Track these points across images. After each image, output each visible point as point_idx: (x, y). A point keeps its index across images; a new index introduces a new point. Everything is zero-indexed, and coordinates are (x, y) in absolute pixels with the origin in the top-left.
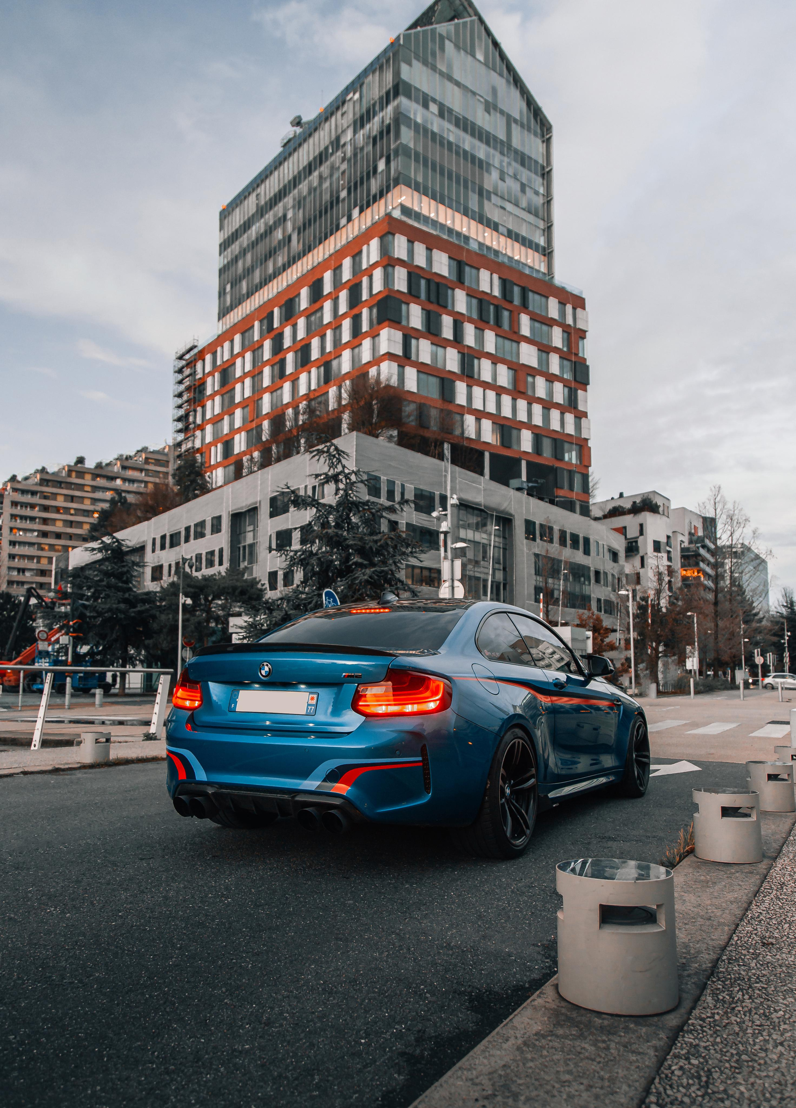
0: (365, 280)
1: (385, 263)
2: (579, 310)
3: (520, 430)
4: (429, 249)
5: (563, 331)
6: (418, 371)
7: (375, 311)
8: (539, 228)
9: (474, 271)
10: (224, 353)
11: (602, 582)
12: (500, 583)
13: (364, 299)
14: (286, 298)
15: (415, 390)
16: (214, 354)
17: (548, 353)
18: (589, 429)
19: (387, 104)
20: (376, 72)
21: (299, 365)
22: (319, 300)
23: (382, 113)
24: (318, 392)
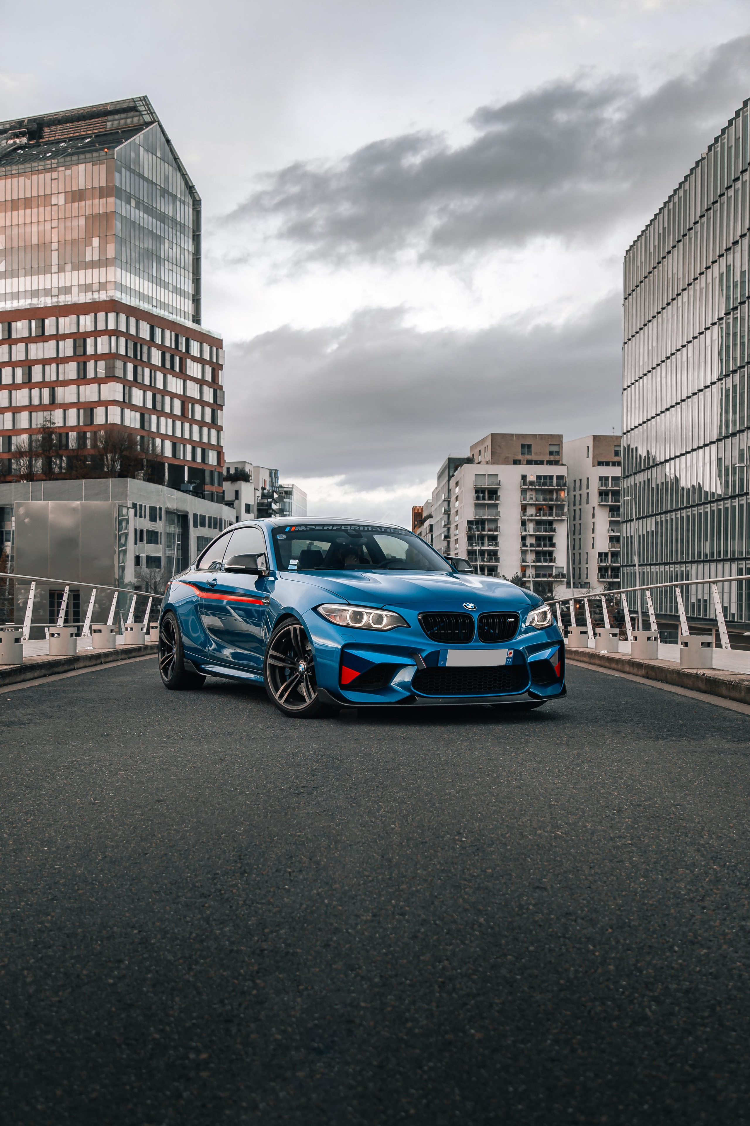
2: (220, 351)
3: (185, 445)
5: (211, 368)
7: (101, 365)
17: (203, 386)
18: (224, 439)
19: (101, 197)
20: (90, 165)
21: (19, 380)
22: (42, 337)
23: (96, 201)
24: (41, 408)
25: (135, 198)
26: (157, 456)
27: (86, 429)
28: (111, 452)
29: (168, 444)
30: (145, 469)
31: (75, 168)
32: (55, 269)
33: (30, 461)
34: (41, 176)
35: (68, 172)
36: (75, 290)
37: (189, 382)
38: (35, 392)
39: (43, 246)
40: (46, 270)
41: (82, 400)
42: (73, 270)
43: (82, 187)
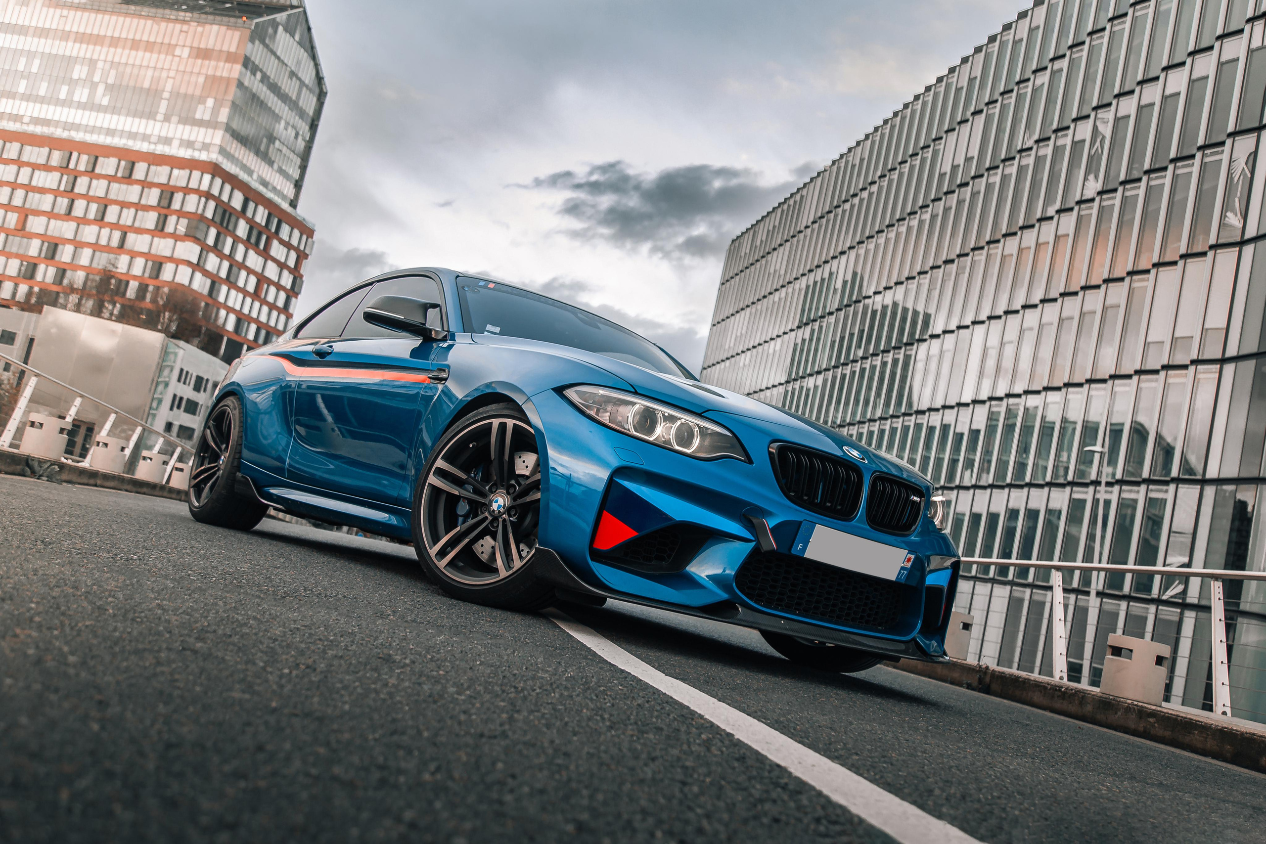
2: (310, 240)
3: (250, 323)
4: (233, 189)
5: (296, 255)
6: (203, 276)
9: (254, 206)
13: (176, 208)
15: (197, 288)
17: (283, 270)
19: (227, 60)
20: (224, 28)
21: (91, 215)
22: (128, 178)
23: (221, 64)
24: (107, 249)
25: (261, 71)
26: (218, 326)
27: (150, 282)
28: (170, 311)
29: (232, 318)
30: (202, 336)
31: (208, 27)
32: (160, 117)
33: (80, 300)
34: (171, 25)
35: (200, 29)
36: (176, 143)
37: (270, 263)
38: (105, 232)
39: (154, 93)
40: (151, 115)
41: (153, 251)
42: (179, 122)
43: (210, 46)
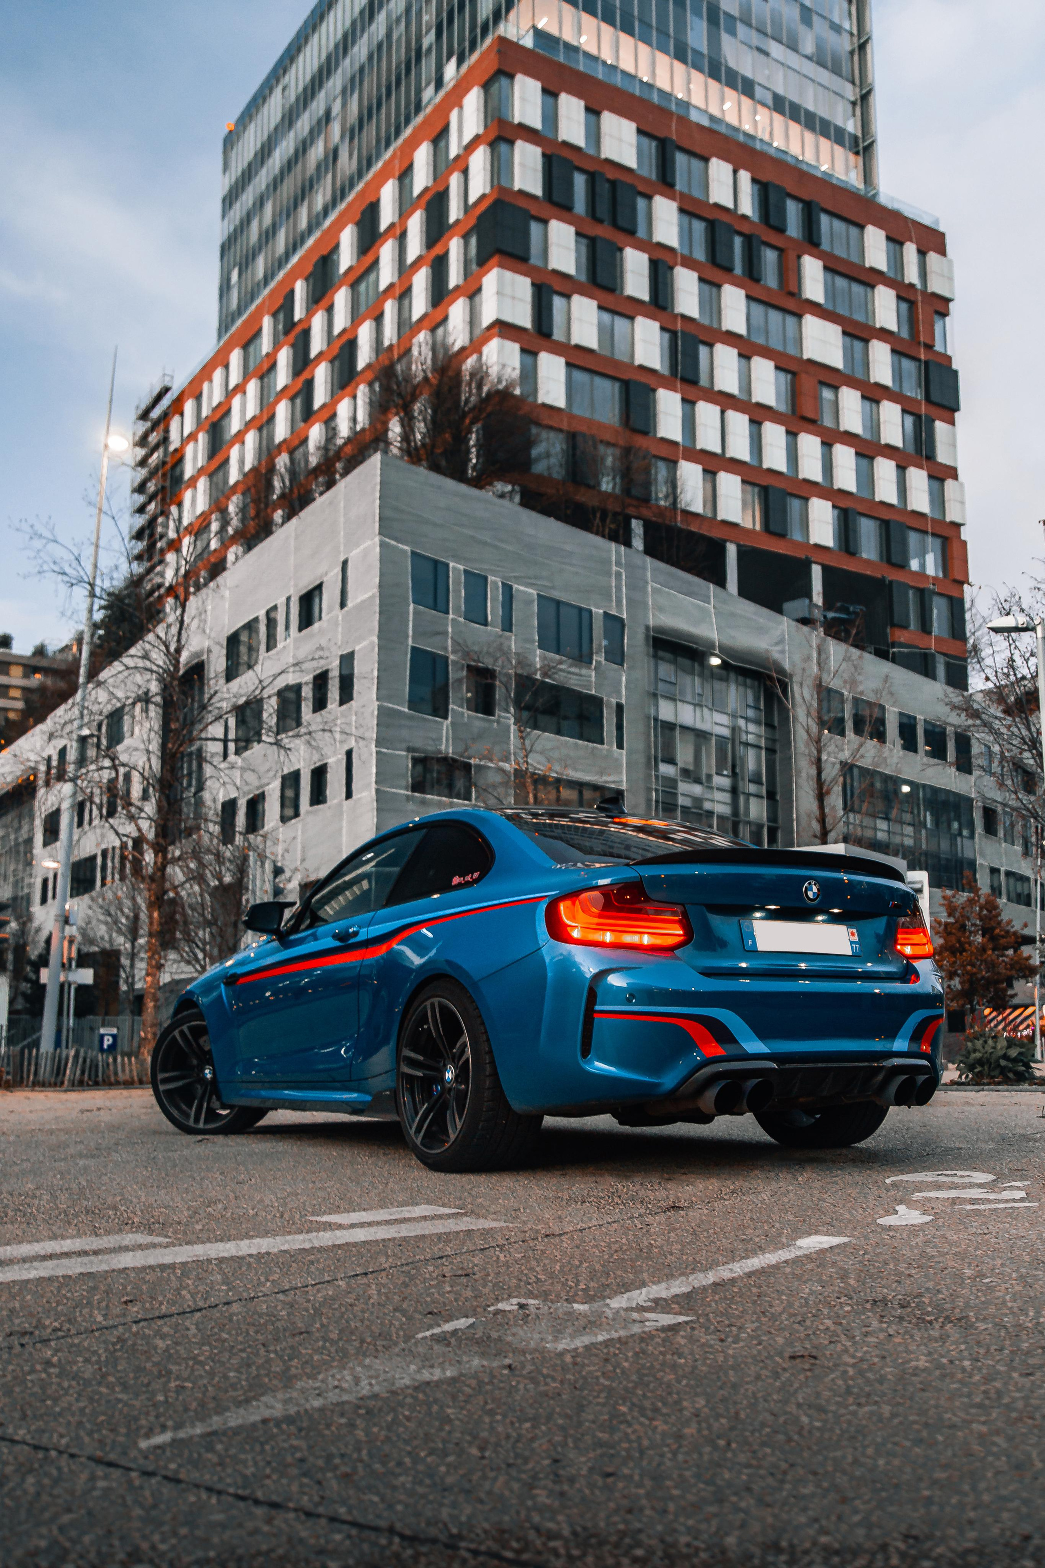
0: (455, 181)
1: (492, 136)
2: (933, 257)
3: (807, 499)
4: (593, 112)
5: (899, 297)
6: (568, 364)
7: (473, 241)
8: (842, 97)
9: (696, 164)
10: (213, 393)
11: (1001, 833)
12: (760, 826)
13: (452, 218)
14: (315, 258)
15: (560, 402)
16: (198, 398)
17: (866, 341)
18: (962, 503)
